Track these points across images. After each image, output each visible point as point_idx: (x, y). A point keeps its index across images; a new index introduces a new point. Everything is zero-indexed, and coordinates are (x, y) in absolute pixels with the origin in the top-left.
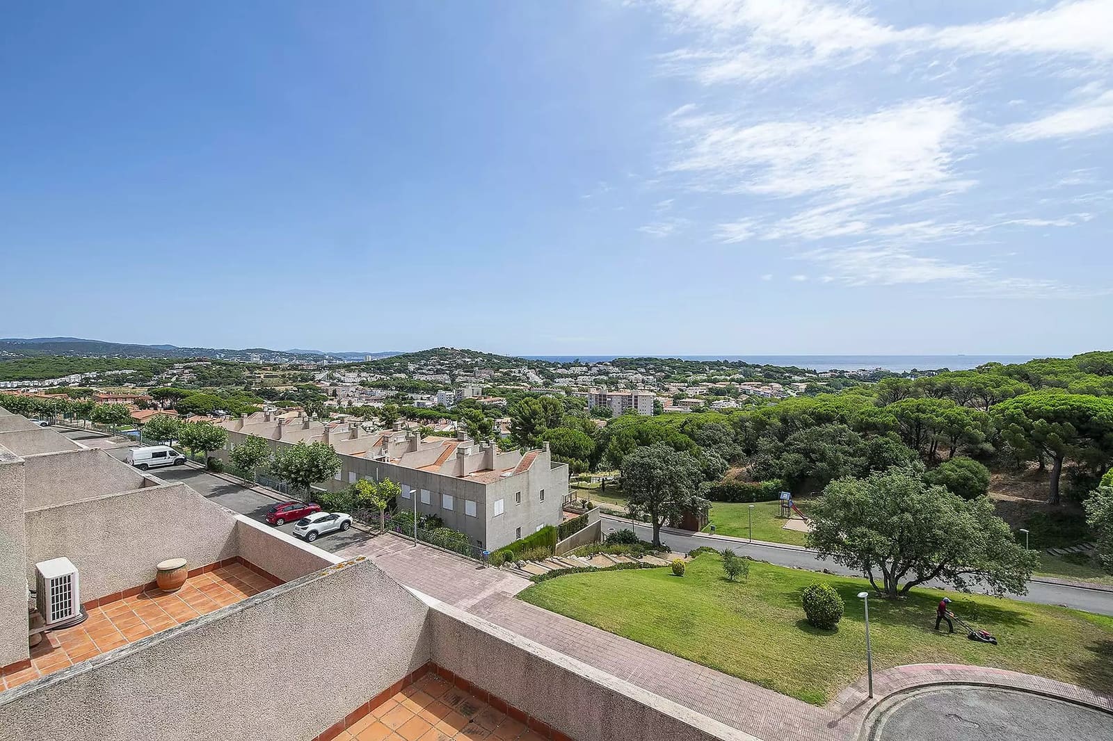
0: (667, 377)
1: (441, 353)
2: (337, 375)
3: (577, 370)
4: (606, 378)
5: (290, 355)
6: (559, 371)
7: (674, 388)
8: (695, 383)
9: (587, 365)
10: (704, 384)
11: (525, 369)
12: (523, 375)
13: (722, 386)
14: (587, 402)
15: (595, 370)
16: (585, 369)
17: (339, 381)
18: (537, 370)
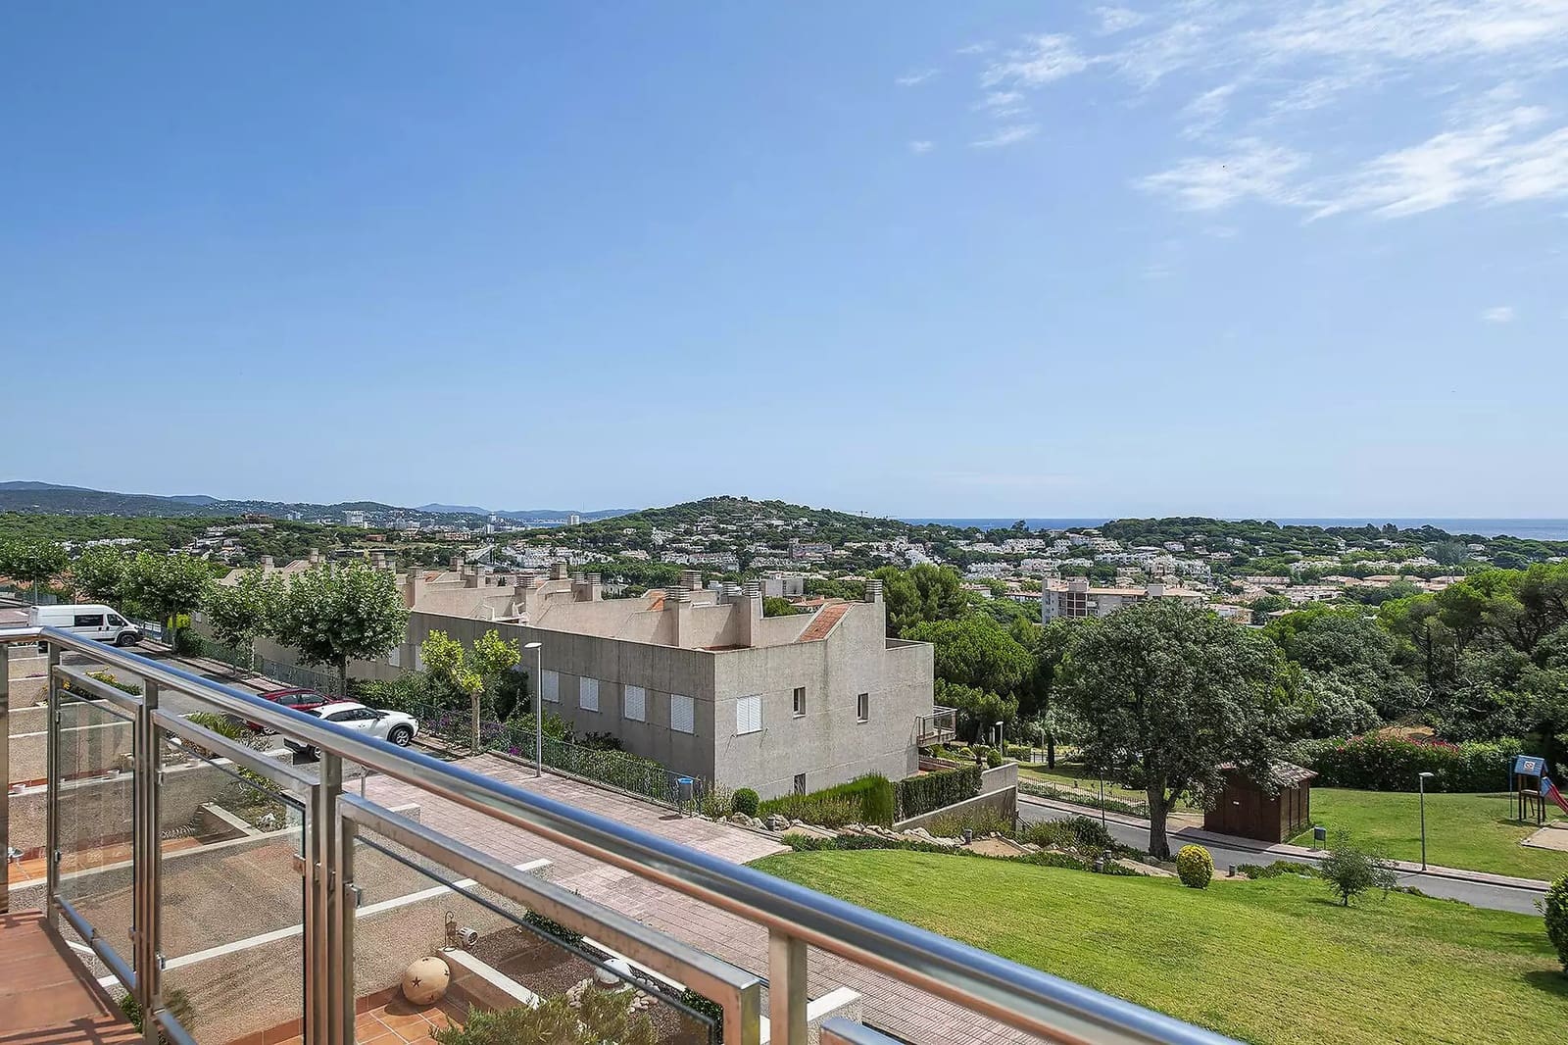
0: (1238, 562)
1: (720, 509)
2: (509, 552)
3: (1021, 546)
4: (1088, 563)
5: (424, 516)
6: (979, 548)
7: (1254, 588)
8: (1310, 577)
9: (1043, 535)
10: (1333, 578)
11: (901, 543)
12: (898, 554)
13: (1379, 585)
14: (1039, 612)
15: (1062, 546)
16: (1038, 543)
17: (514, 562)
18: (929, 544)
